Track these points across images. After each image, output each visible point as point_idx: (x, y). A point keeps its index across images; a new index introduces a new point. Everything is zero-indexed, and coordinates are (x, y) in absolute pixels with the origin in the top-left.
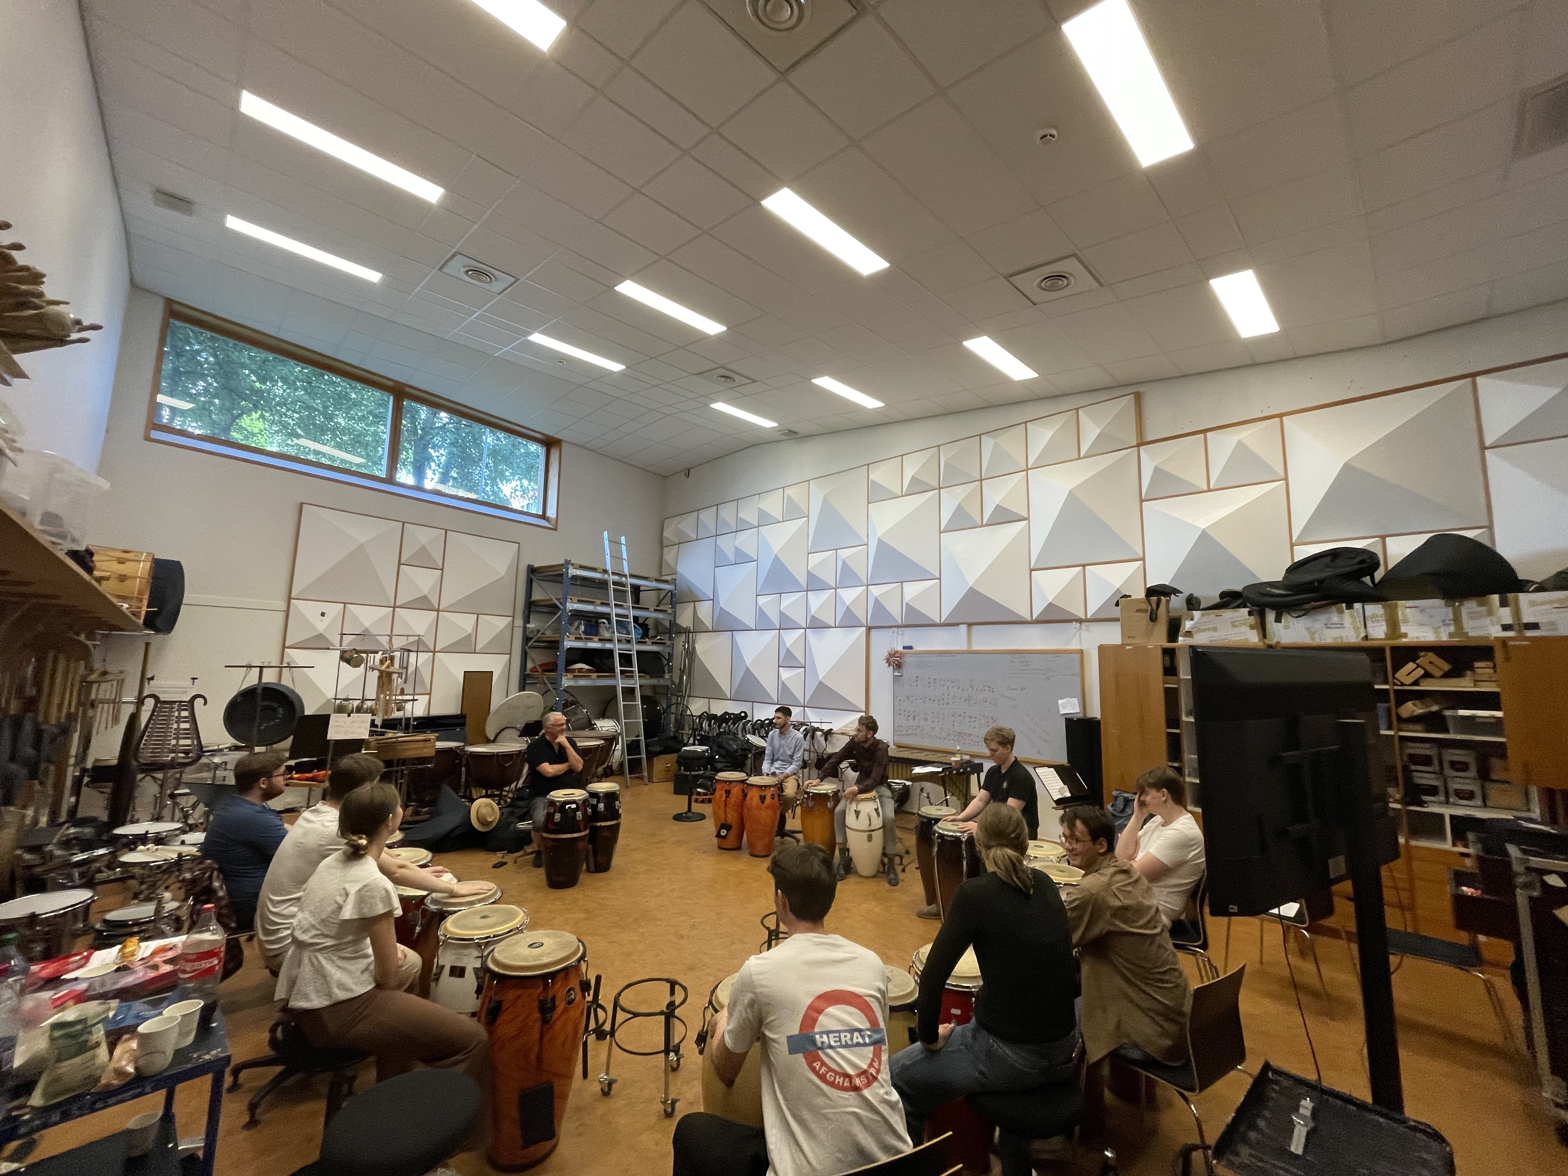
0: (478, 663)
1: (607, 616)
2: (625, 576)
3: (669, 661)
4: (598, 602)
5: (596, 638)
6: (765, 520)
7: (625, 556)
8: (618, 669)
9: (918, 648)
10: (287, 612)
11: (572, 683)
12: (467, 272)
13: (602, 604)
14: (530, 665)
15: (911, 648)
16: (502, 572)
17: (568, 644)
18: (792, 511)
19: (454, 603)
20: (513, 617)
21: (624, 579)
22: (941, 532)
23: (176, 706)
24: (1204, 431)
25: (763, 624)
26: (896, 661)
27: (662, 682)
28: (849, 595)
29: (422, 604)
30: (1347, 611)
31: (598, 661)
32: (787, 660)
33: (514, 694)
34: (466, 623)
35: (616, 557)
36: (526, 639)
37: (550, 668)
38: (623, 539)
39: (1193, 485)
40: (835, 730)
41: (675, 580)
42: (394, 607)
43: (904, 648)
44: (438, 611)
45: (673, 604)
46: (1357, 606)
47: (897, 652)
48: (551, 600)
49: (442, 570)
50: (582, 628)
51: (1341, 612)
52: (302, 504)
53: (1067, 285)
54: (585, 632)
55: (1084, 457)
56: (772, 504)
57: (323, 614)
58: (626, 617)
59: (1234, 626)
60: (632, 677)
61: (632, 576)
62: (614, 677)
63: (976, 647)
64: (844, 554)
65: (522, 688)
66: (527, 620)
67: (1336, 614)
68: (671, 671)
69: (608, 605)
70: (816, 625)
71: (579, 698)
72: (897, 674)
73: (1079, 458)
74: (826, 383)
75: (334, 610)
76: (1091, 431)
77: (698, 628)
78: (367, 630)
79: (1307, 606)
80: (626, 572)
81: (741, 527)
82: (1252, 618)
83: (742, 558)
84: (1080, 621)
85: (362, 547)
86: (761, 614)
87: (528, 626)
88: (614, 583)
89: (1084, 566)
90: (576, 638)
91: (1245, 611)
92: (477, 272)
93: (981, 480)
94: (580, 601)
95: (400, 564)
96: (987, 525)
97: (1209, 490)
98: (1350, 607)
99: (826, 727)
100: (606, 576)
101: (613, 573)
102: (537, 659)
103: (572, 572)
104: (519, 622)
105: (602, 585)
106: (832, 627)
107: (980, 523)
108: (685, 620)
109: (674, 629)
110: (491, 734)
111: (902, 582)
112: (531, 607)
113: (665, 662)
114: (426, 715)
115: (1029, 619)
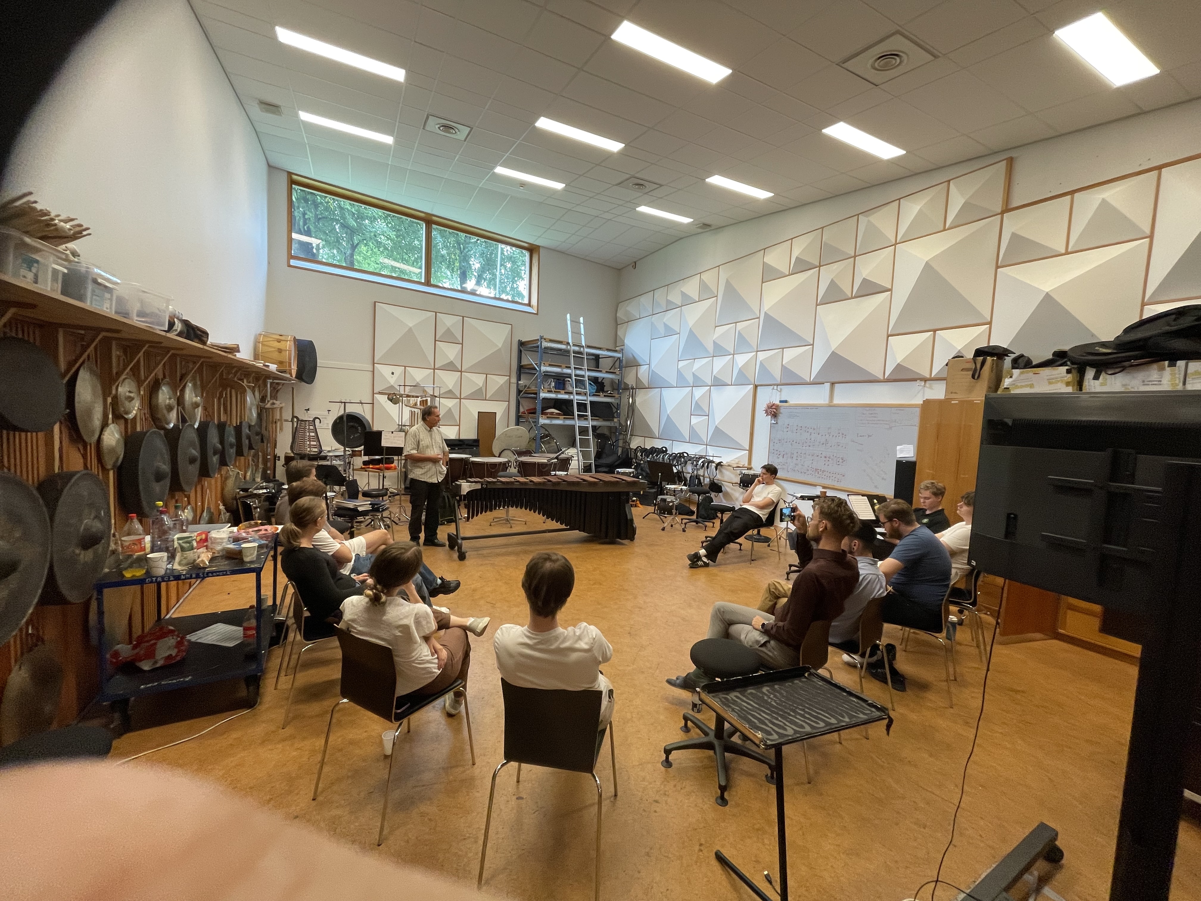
0: (487, 407)
1: (570, 376)
2: (583, 347)
3: (617, 409)
4: (564, 366)
5: (563, 392)
6: (687, 301)
7: (583, 332)
8: (576, 413)
9: (792, 401)
10: (373, 371)
11: (547, 422)
12: (439, 128)
13: (567, 367)
14: (522, 410)
15: (786, 402)
16: (500, 346)
17: (543, 395)
18: (705, 292)
19: (472, 366)
20: (510, 376)
21: (582, 349)
22: (817, 305)
23: (307, 423)
24: (1072, 193)
25: (681, 382)
26: (773, 411)
27: (612, 424)
28: (741, 360)
29: (450, 367)
30: (1168, 369)
31: (564, 407)
32: (698, 409)
33: (513, 427)
34: (478, 380)
35: (576, 333)
36: (519, 392)
37: (533, 412)
38: (581, 320)
39: (1051, 249)
40: (724, 463)
41: (622, 350)
42: (434, 369)
43: (781, 402)
44: (461, 372)
45: (621, 367)
46: (1181, 364)
47: (774, 405)
48: (532, 364)
49: (462, 344)
50: (553, 384)
51: (1162, 369)
52: (375, 302)
53: (901, 62)
54: (555, 387)
55: (948, 229)
56: (691, 288)
57: (393, 373)
58: (583, 376)
59: (1050, 383)
60: (587, 419)
61: (589, 347)
62: (574, 418)
63: (836, 401)
64: (740, 326)
65: (517, 423)
66: (519, 379)
67: (1156, 372)
68: (619, 416)
69: (570, 367)
70: (718, 383)
71: (553, 434)
72: (773, 422)
73: (944, 230)
74: (717, 180)
75: (399, 370)
76: (957, 202)
77: (640, 386)
78: (418, 383)
79: (1126, 364)
80: (584, 344)
81: (670, 307)
82: (1069, 375)
83: (669, 332)
84: (925, 380)
85: (410, 330)
86: (680, 375)
87: (520, 382)
88: (574, 352)
89: (935, 331)
90: (548, 391)
91: (1064, 369)
92: (447, 128)
93: (855, 256)
94: (550, 365)
95: (435, 340)
96: (856, 297)
97: (1067, 253)
98: (1172, 364)
99: (717, 460)
100: (569, 347)
101: (574, 345)
102: (525, 406)
103: (545, 344)
104: (514, 380)
105: (565, 353)
106: (729, 385)
107: (850, 296)
108: (630, 380)
109: (619, 387)
110: (496, 451)
111: (783, 349)
112: (522, 370)
113: (614, 410)
114: (457, 438)
115: (882, 378)
